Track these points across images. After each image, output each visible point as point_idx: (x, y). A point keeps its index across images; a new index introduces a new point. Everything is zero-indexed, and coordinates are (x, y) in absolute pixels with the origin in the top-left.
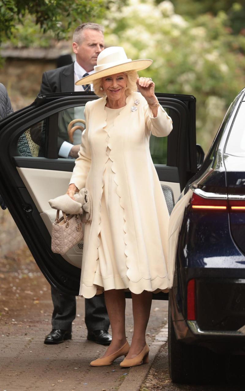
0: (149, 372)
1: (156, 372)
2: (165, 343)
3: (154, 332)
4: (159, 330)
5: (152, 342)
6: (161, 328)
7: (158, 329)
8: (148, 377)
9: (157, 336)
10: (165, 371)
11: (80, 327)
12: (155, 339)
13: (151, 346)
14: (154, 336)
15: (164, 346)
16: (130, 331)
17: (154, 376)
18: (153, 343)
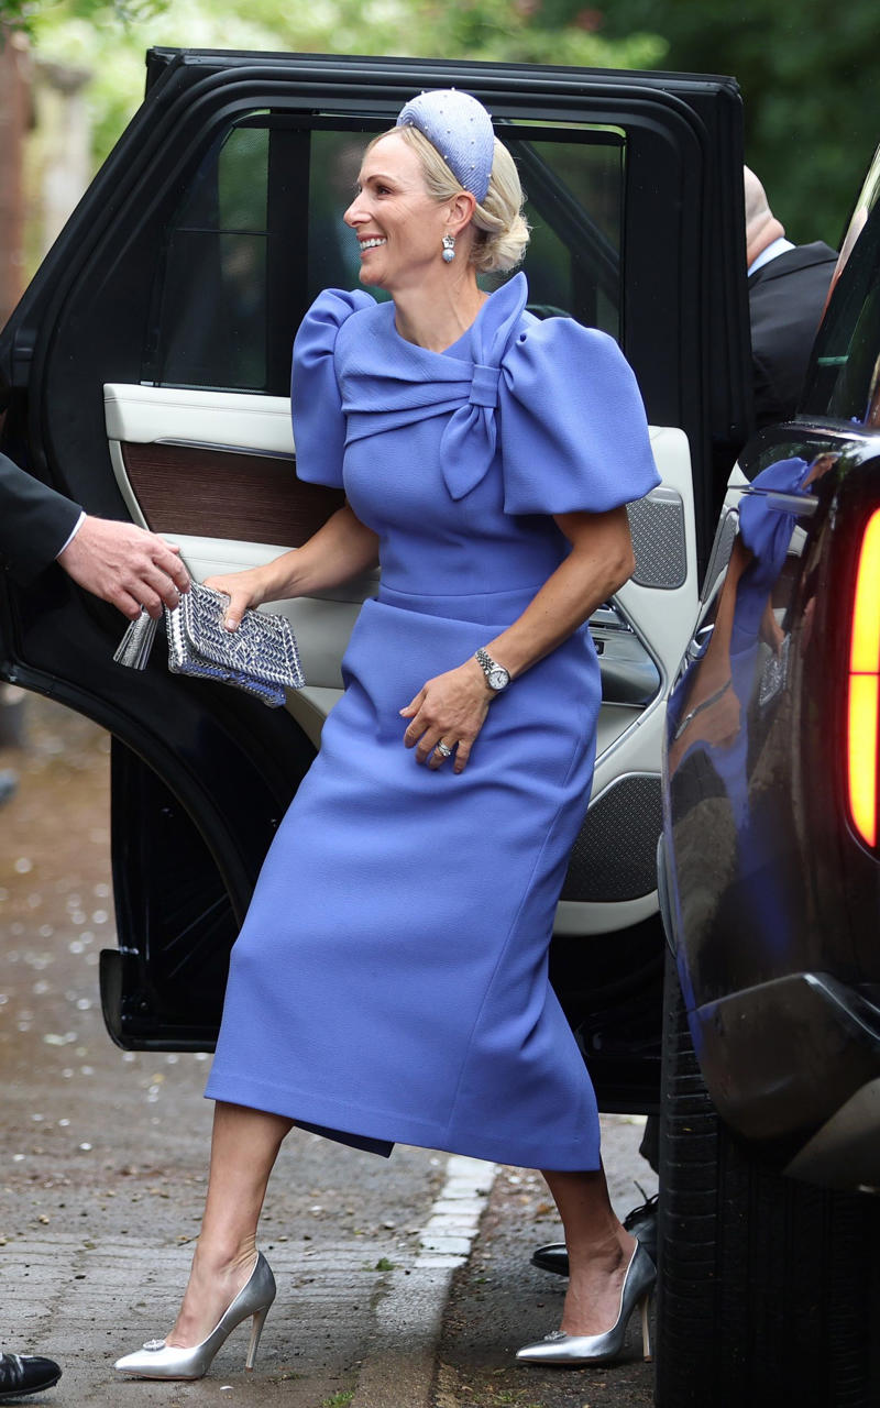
0: (435, 1379)
1: (462, 1380)
2: (464, 1260)
3: (409, 1217)
4: (428, 1209)
5: (413, 1259)
6: (430, 1199)
7: (419, 1204)
8: (439, 1399)
9: (424, 1232)
10: (496, 1376)
11: (109, 1196)
12: (422, 1246)
13: (414, 1272)
14: (416, 1233)
15: (464, 1273)
16: (310, 1213)
17: (459, 1398)
18: (419, 1263)
